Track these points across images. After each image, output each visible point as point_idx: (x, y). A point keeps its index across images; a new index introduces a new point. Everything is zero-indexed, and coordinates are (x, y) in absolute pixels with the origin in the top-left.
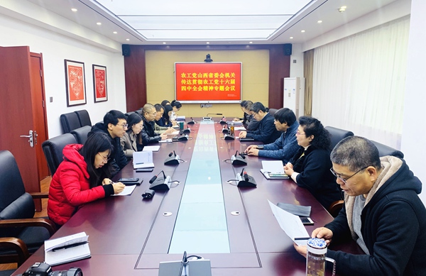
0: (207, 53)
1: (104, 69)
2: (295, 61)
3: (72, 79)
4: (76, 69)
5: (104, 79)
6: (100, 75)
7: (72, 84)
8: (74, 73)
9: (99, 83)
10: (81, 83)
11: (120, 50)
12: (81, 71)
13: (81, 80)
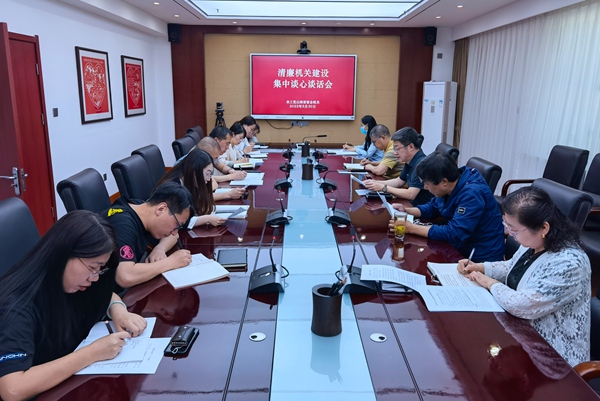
0: (301, 40)
1: (139, 63)
2: (440, 56)
3: (89, 79)
4: (94, 63)
5: (139, 80)
6: (133, 73)
7: (89, 87)
8: (92, 70)
9: (131, 86)
10: (104, 86)
11: (165, 33)
12: (102, 66)
13: (104, 79)
